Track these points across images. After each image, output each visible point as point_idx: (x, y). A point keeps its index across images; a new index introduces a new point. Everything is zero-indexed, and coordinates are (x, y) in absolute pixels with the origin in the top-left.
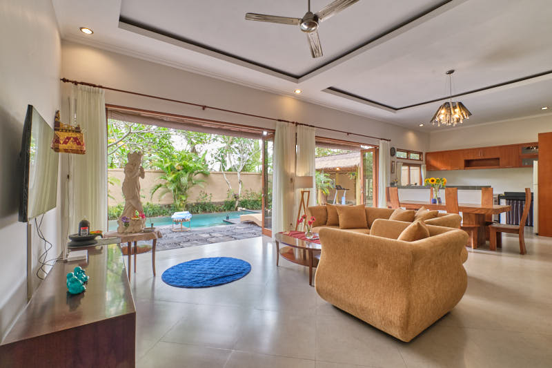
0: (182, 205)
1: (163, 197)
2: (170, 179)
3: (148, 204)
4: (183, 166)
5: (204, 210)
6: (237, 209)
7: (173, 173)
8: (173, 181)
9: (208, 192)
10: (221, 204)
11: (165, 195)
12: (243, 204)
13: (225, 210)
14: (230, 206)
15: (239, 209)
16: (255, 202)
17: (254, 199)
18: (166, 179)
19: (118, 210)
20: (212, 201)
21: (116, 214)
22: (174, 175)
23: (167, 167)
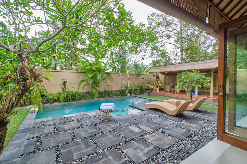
0: (96, 92)
1: (85, 88)
2: (90, 76)
3: (76, 92)
4: (98, 68)
5: (109, 95)
6: (127, 95)
7: (92, 73)
8: (91, 78)
9: (110, 84)
10: (117, 91)
11: (86, 87)
12: (130, 92)
13: (120, 95)
14: (122, 93)
15: (129, 94)
16: (136, 90)
17: (135, 88)
18: (87, 76)
19: (58, 95)
20: (113, 89)
21: (56, 98)
22: (92, 74)
23: (88, 69)
